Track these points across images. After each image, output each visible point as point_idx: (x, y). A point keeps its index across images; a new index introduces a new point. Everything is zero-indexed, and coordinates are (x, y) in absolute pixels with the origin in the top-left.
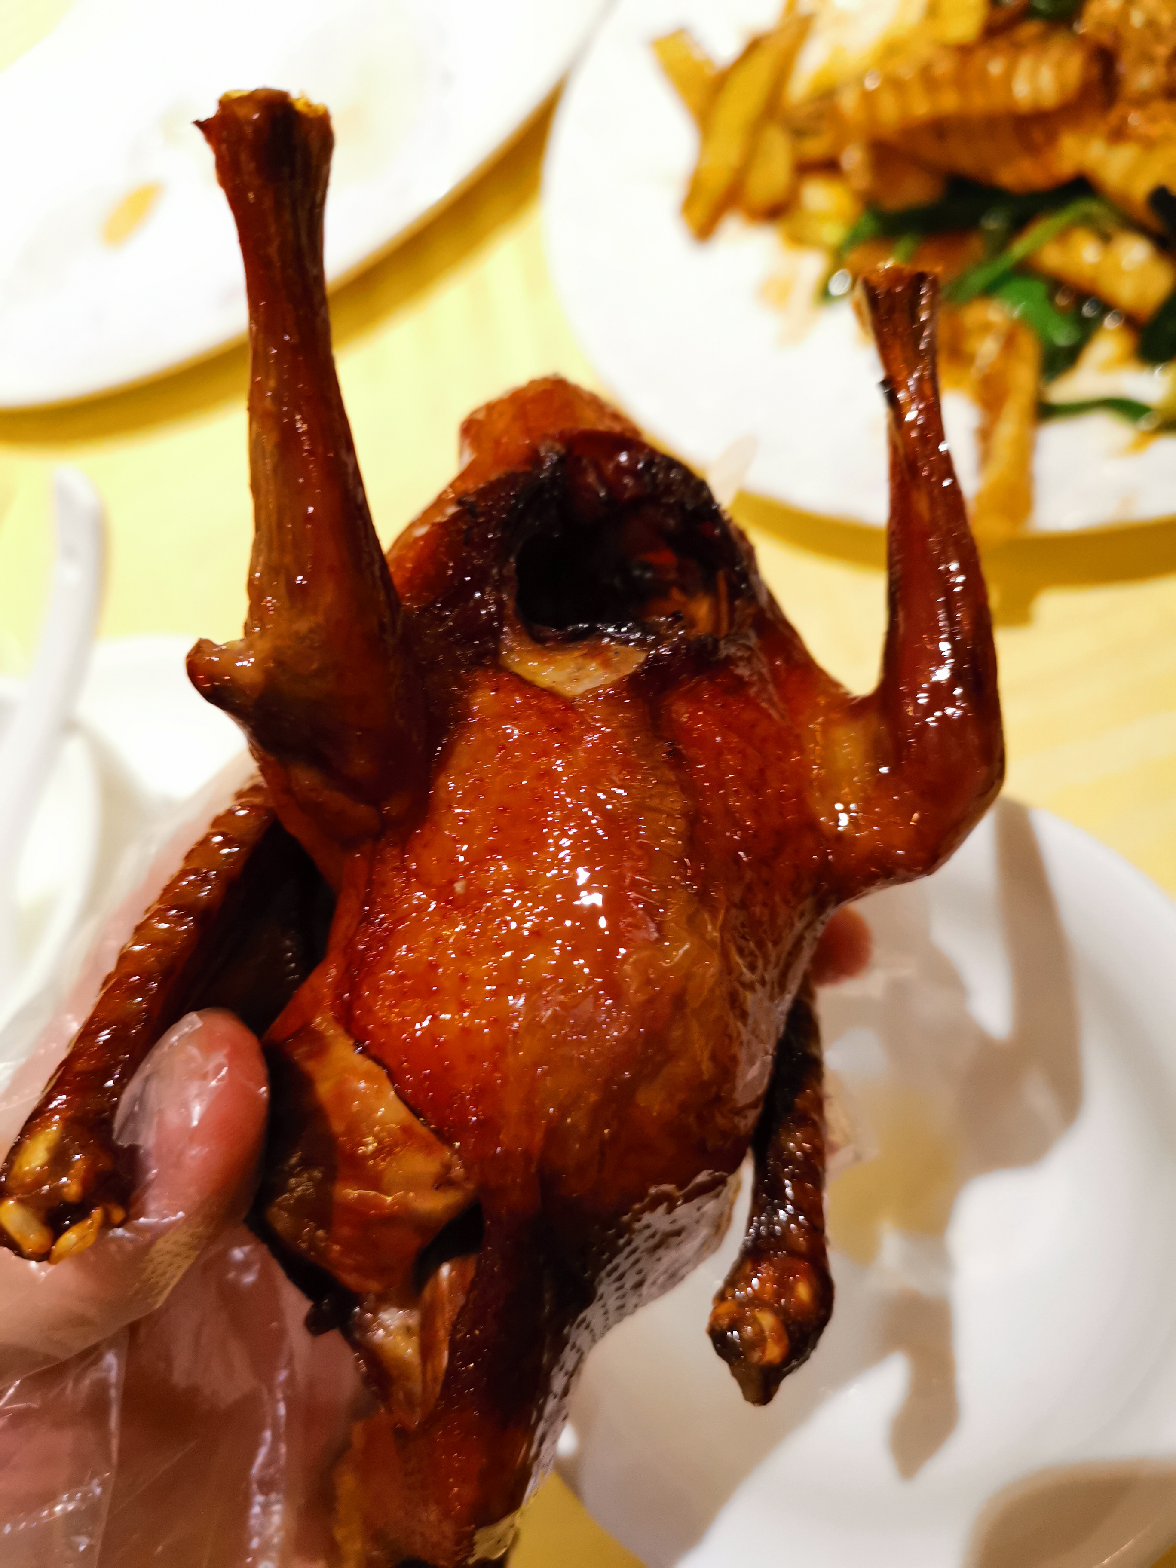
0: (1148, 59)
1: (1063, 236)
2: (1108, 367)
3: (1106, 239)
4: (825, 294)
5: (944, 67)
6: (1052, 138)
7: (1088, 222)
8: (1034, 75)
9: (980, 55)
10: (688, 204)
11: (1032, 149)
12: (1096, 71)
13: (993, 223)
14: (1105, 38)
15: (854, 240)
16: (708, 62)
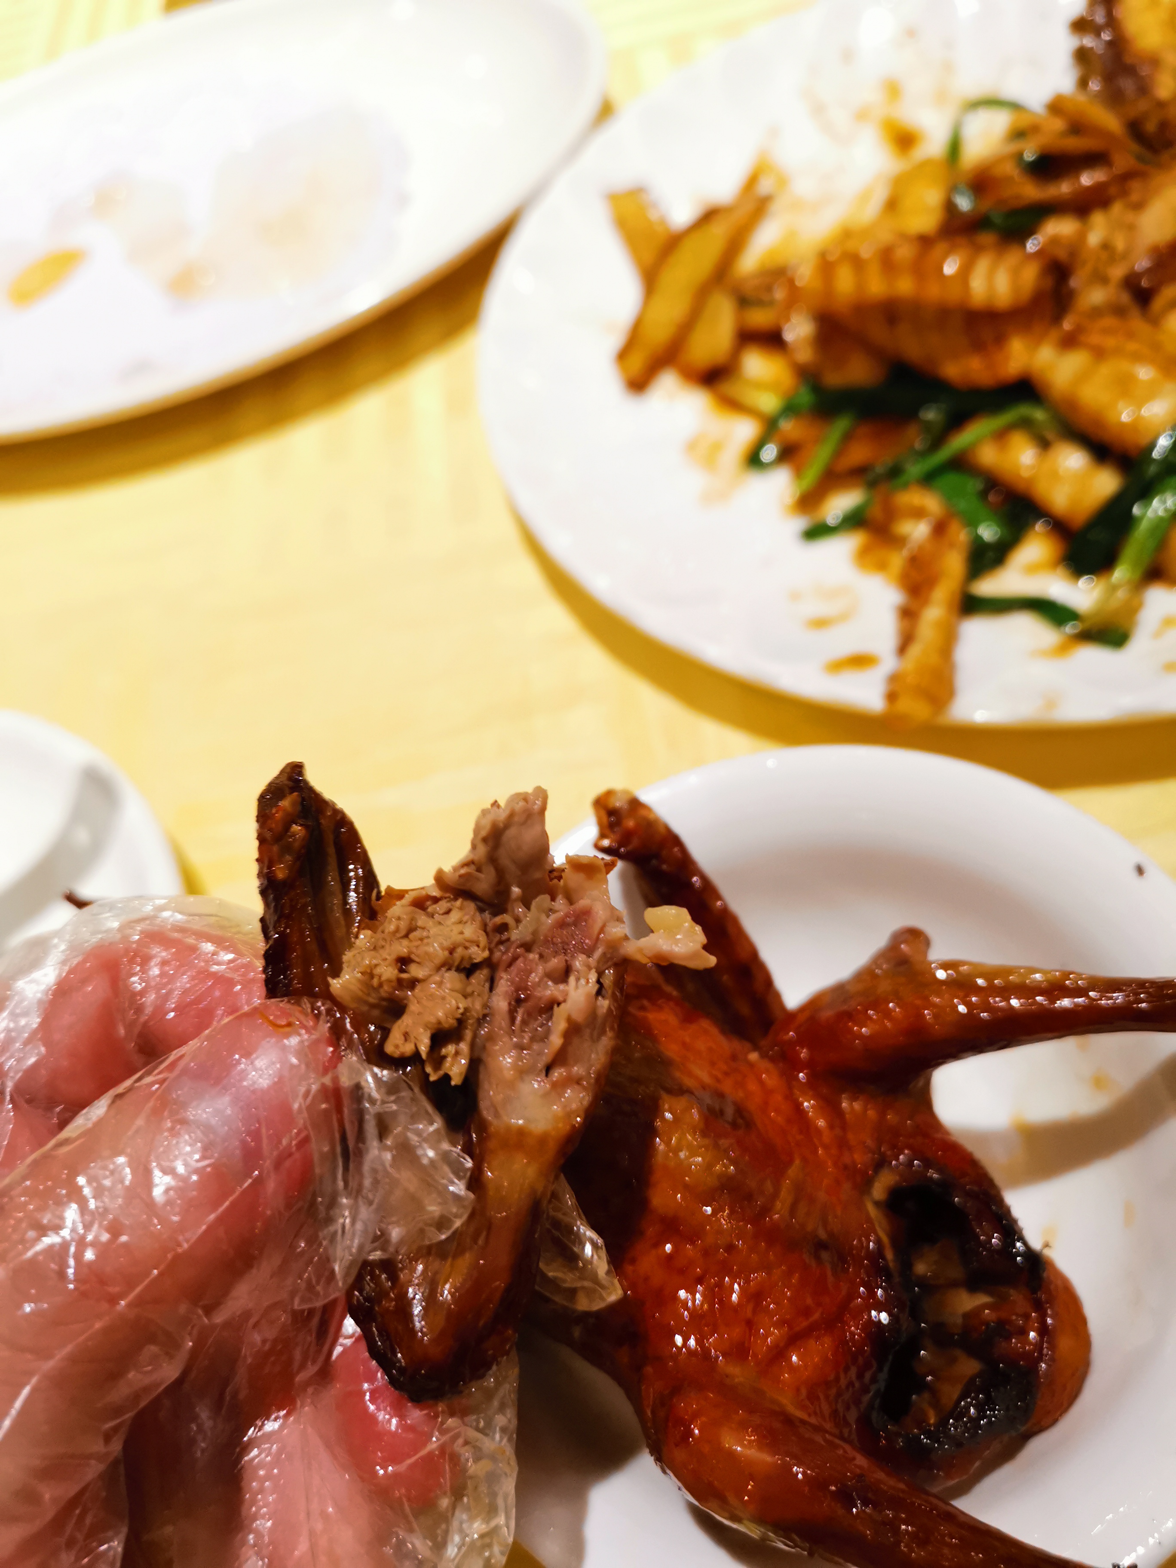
0: (1101, 279)
1: (1001, 436)
2: (1032, 569)
3: (1044, 444)
4: (753, 460)
5: (905, 253)
6: (1000, 340)
7: (1025, 424)
8: (990, 276)
9: (940, 248)
10: (623, 355)
11: (978, 346)
12: (1049, 283)
13: (931, 415)
14: (1062, 254)
15: (789, 409)
16: (663, 221)
